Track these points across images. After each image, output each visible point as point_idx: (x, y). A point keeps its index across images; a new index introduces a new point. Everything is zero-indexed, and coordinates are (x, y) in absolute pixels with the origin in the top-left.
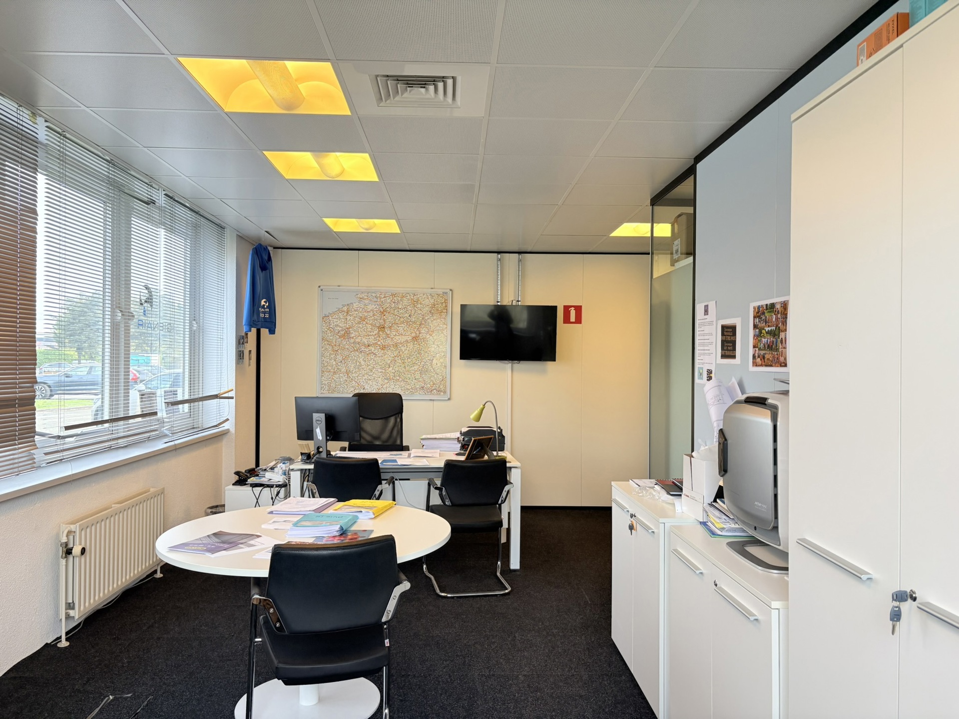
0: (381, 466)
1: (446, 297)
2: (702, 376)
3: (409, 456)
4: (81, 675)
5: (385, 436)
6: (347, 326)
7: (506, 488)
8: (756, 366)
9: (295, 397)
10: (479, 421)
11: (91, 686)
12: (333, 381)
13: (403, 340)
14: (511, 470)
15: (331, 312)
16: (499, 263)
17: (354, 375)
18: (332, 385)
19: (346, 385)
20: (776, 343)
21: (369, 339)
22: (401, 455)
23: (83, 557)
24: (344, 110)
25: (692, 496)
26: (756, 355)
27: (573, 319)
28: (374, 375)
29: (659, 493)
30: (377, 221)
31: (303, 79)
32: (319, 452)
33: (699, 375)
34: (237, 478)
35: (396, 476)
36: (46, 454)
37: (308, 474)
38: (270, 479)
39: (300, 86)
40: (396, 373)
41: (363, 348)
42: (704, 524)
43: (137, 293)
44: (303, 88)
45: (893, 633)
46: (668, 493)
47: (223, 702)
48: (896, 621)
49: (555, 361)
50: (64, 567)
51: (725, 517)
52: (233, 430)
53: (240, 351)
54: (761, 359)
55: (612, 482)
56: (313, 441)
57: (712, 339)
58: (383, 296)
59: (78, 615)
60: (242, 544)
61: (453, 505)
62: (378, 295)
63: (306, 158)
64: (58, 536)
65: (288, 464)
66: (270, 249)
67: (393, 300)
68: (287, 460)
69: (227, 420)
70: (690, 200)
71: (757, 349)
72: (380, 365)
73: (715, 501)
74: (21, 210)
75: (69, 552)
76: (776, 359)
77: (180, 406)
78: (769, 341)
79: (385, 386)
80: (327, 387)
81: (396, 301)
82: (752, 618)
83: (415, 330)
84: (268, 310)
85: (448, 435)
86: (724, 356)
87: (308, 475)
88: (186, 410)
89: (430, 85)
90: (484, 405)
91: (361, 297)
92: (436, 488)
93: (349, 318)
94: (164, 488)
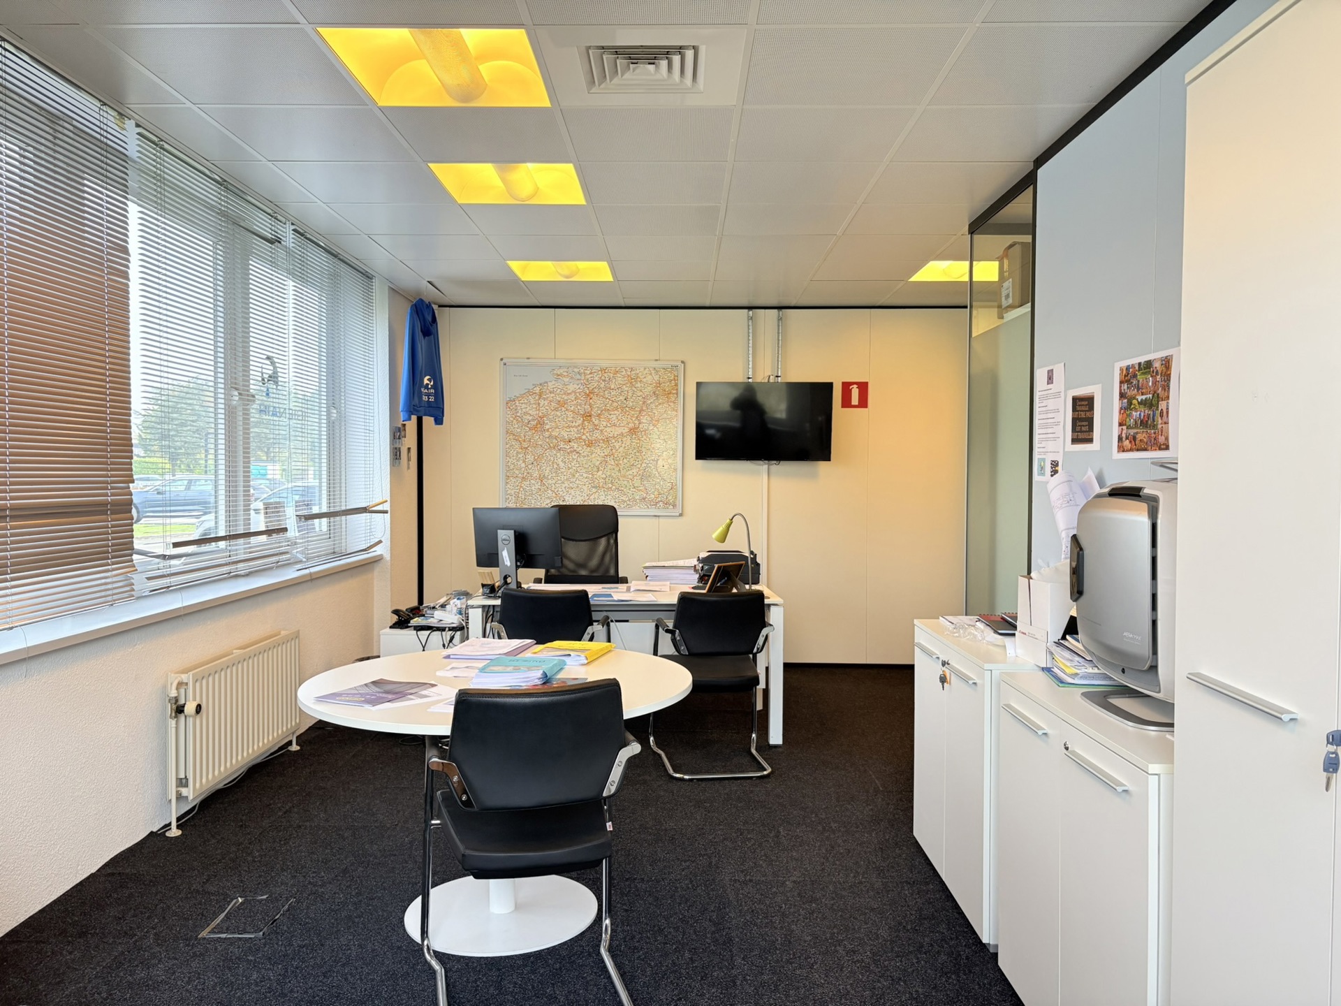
0: (592, 602)
1: (676, 371)
2: (1044, 471)
3: (628, 589)
4: (199, 871)
5: (594, 562)
6: (540, 414)
7: (764, 632)
8: (1123, 451)
9: (473, 509)
10: (724, 542)
11: (212, 886)
12: (522, 489)
13: (616, 433)
14: (769, 609)
15: (518, 395)
16: (750, 323)
17: (550, 482)
18: (520, 495)
19: (540, 495)
20: (1154, 416)
21: (570, 431)
22: (617, 588)
23: (198, 717)
24: (542, 100)
25: (1031, 632)
26: (1124, 435)
27: (855, 401)
28: (577, 482)
29: (983, 632)
30: (582, 265)
31: (485, 56)
32: (506, 583)
33: (1040, 469)
34: (395, 618)
35: (612, 616)
36: (149, 579)
37: (491, 613)
38: (441, 620)
39: (481, 68)
40: (607, 480)
41: (562, 445)
42: (1047, 670)
43: (258, 368)
44: (486, 70)
45: (1327, 789)
46: (996, 632)
47: (388, 907)
48: (1333, 772)
49: (830, 460)
50: (174, 730)
51: (1077, 658)
52: (387, 556)
53: (396, 448)
54: (1130, 442)
55: (915, 620)
56: (498, 569)
57: (1059, 417)
58: (589, 372)
59: (193, 794)
60: (411, 694)
61: (691, 654)
62: (582, 371)
63: (486, 172)
64: (165, 687)
65: (465, 600)
66: (435, 307)
67: (603, 378)
68: (463, 595)
69: (380, 542)
70: (1027, 224)
71: (1124, 427)
72: (585, 468)
73: (1064, 638)
74: (108, 247)
75: (180, 710)
76: (1153, 440)
77: (316, 521)
78: (1142, 414)
79: (592, 497)
80: (514, 498)
81: (607, 379)
82: (1120, 789)
83: (634, 419)
84: (432, 391)
85: (681, 563)
86: (1075, 441)
87: (493, 614)
88: (325, 528)
89: (661, 59)
90: (732, 519)
91: (559, 373)
92: (668, 631)
93: (542, 402)
94: (299, 631)
